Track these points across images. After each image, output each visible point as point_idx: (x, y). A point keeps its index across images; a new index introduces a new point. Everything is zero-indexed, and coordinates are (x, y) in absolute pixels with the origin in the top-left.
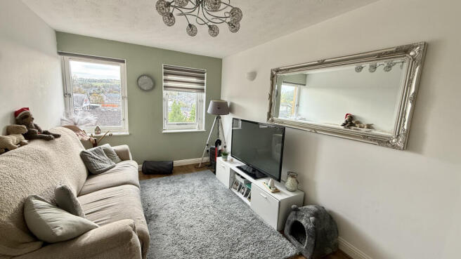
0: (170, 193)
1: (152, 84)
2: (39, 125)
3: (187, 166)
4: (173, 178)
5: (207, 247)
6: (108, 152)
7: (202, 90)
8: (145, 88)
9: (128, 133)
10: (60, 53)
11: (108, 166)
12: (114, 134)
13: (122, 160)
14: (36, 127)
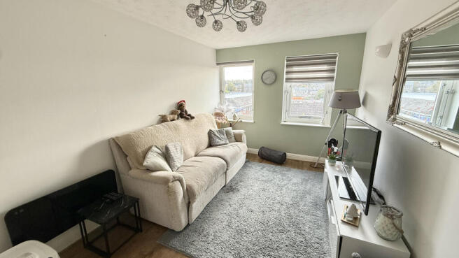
0: (264, 179)
1: (274, 77)
2: (188, 111)
3: (303, 162)
4: (278, 168)
5: (246, 232)
6: (228, 133)
7: (331, 78)
8: (268, 82)
9: (252, 121)
10: (218, 64)
11: (222, 142)
12: (243, 121)
13: (237, 141)
14: (186, 111)
